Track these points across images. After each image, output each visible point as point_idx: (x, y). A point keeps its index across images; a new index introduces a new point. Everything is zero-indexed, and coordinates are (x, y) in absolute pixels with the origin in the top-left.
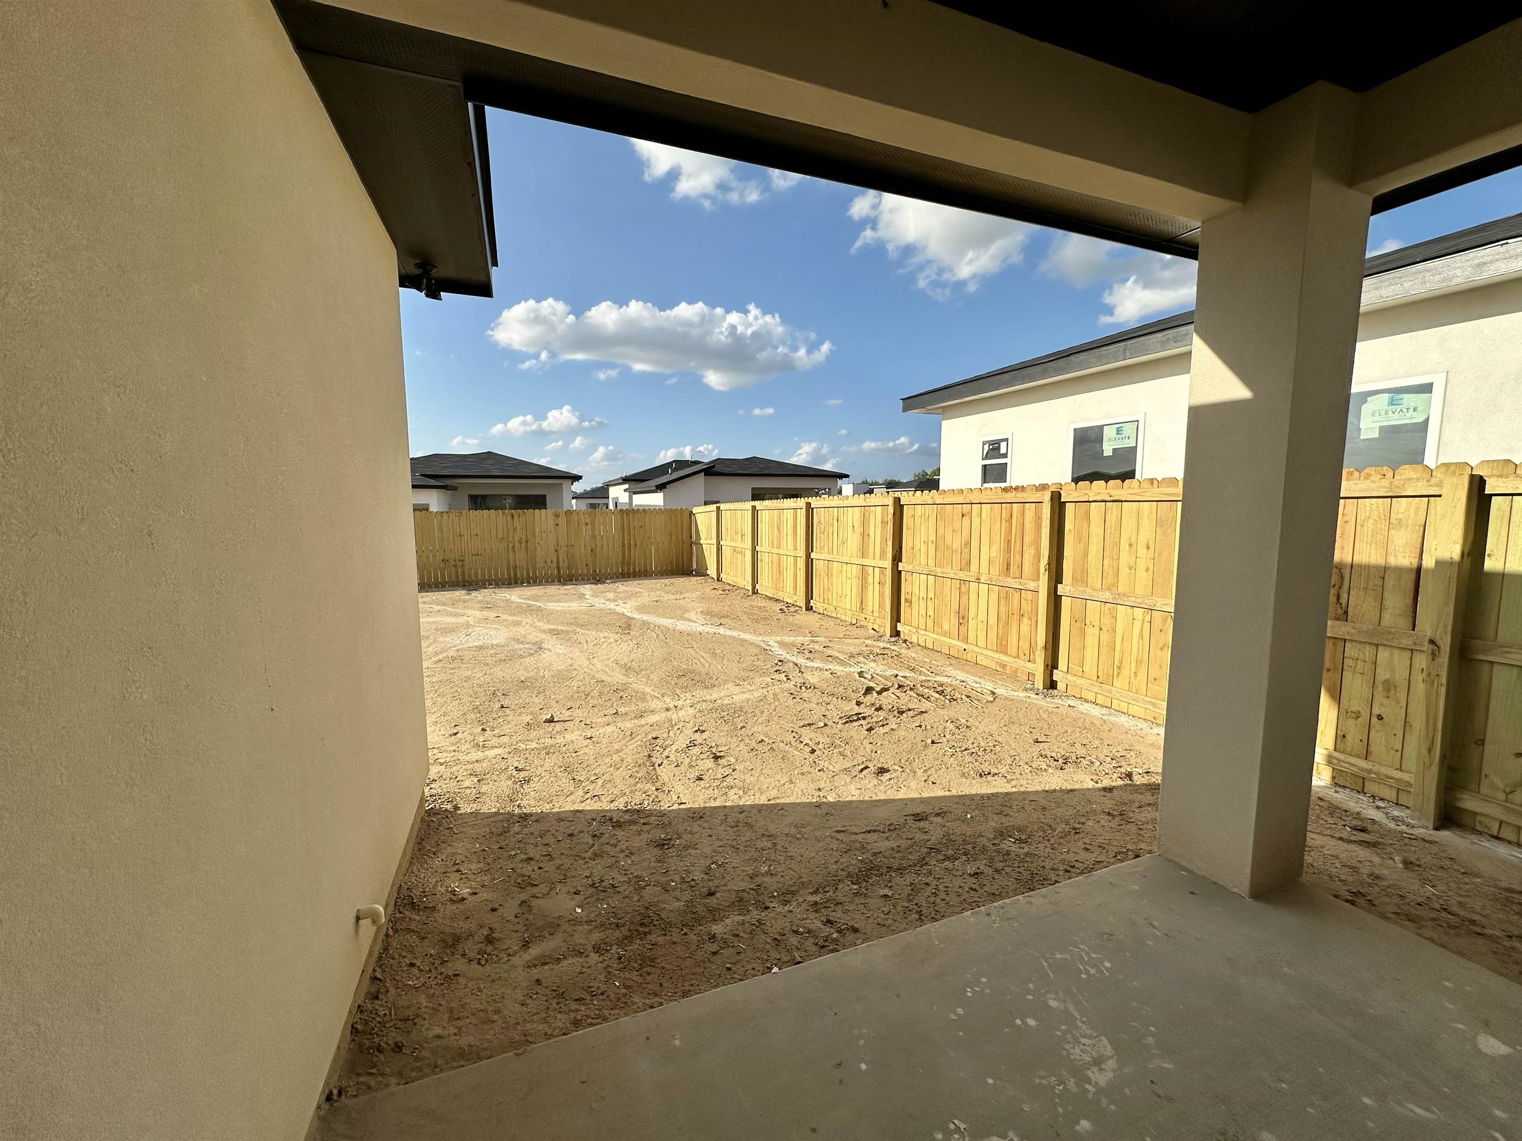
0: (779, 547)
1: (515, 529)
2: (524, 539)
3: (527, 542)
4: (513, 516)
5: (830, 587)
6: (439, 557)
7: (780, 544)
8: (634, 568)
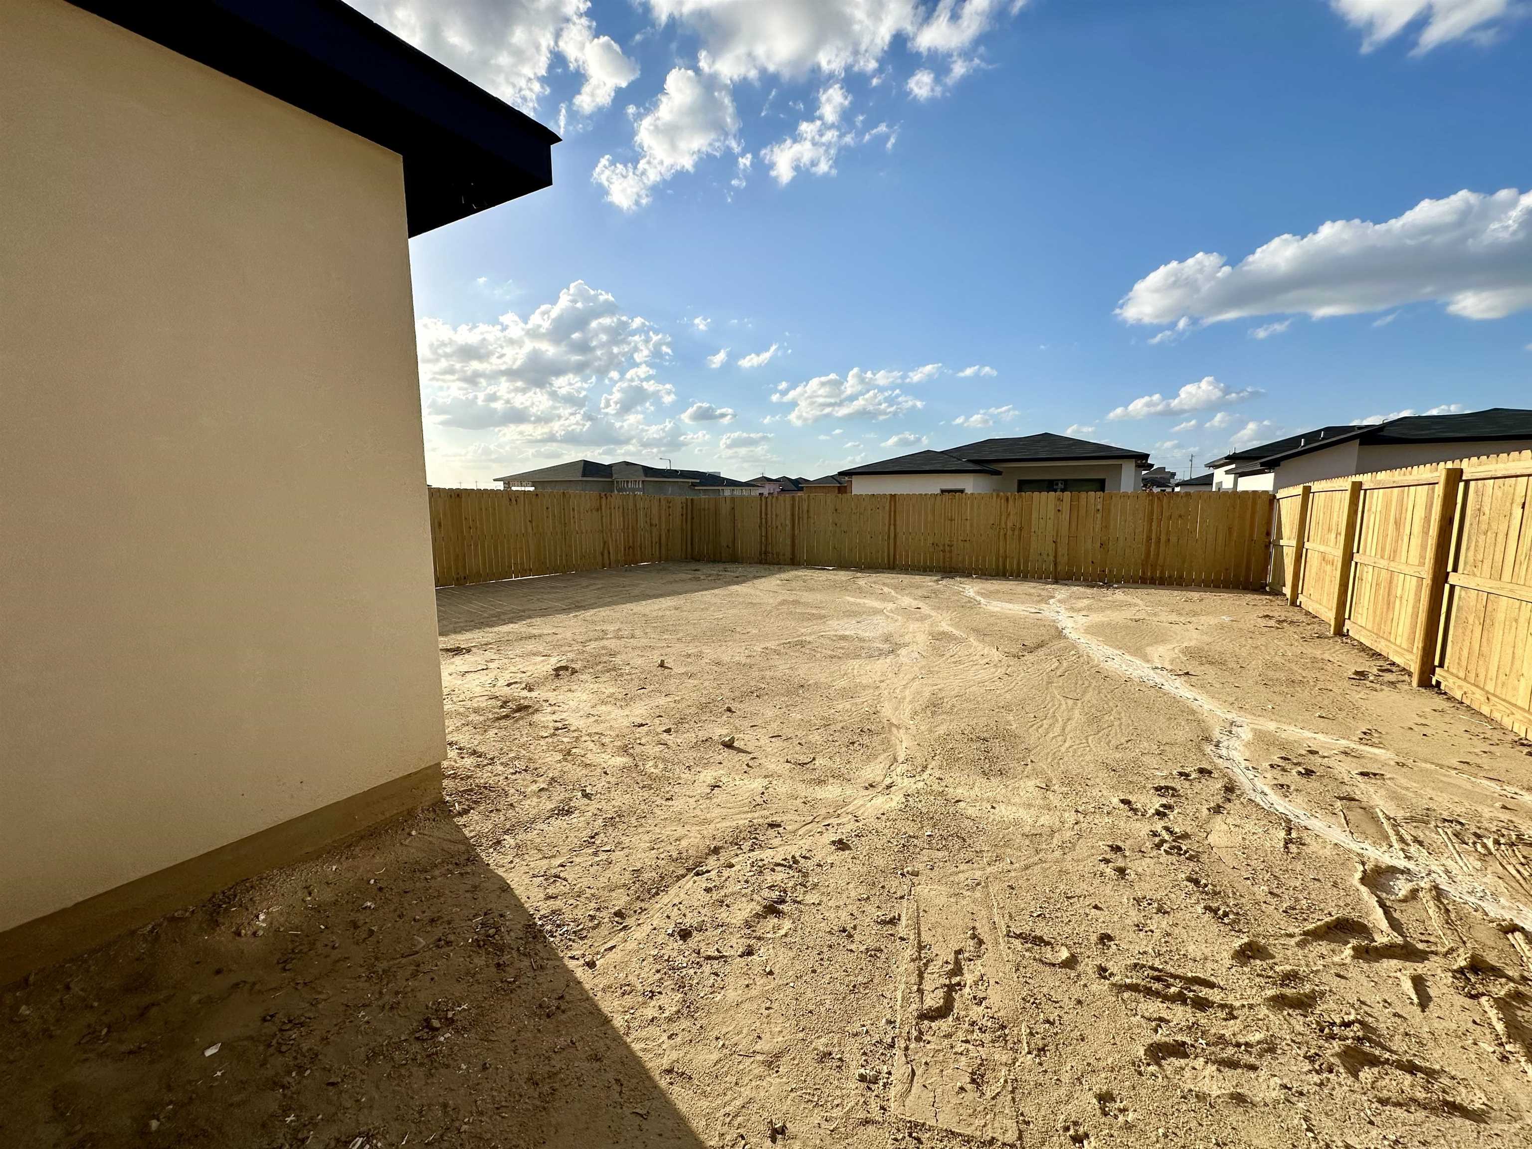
0: (1393, 558)
1: (1009, 515)
2: (1018, 526)
3: (1021, 529)
4: (1007, 499)
5: (1485, 649)
6: (930, 541)
7: (1395, 552)
8: (1162, 572)
